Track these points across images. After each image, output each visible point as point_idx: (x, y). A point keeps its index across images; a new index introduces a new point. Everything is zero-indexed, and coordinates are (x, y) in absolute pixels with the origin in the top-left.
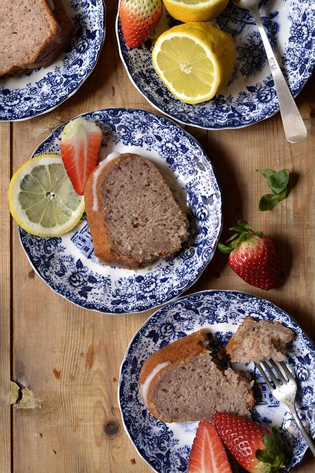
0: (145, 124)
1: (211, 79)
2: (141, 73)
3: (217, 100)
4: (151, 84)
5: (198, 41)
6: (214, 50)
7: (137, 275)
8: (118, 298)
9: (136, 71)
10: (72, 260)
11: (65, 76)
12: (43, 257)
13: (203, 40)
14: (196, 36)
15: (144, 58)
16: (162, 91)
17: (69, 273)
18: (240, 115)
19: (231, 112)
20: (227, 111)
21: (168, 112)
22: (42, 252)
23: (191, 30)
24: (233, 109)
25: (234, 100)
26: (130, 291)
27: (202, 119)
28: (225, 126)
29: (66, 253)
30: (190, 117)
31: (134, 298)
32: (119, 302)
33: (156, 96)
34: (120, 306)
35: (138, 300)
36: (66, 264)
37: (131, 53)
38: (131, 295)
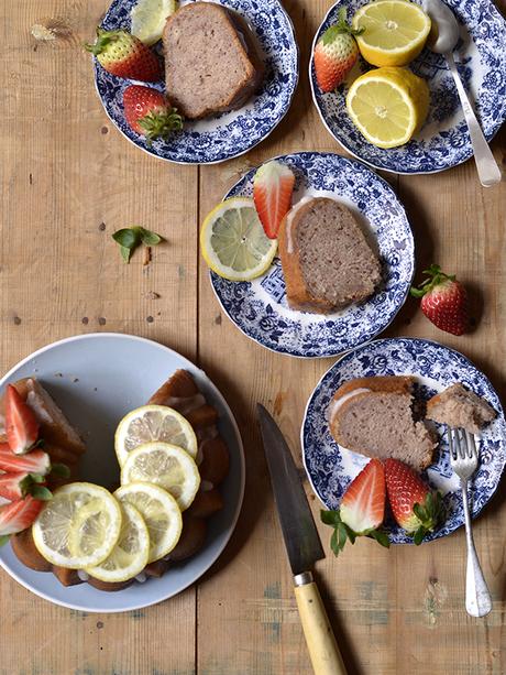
0: (337, 168)
1: (407, 123)
2: (334, 117)
3: (410, 146)
4: (344, 128)
5: (395, 86)
6: (410, 95)
7: (328, 320)
8: (309, 342)
9: (329, 115)
10: (262, 304)
11: (256, 119)
12: (234, 300)
13: (400, 84)
14: (393, 81)
15: (337, 102)
16: (355, 135)
17: (259, 318)
18: (433, 160)
19: (424, 157)
20: (420, 156)
21: (361, 157)
22: (233, 296)
23: (388, 74)
24: (426, 154)
25: (427, 145)
26: (321, 335)
27: (395, 163)
28: (418, 170)
29: (256, 298)
30: (383, 162)
31: (325, 343)
32: (310, 346)
33: (349, 140)
34: (312, 350)
35: (329, 344)
36: (256, 308)
37: (325, 97)
38: (322, 340)
